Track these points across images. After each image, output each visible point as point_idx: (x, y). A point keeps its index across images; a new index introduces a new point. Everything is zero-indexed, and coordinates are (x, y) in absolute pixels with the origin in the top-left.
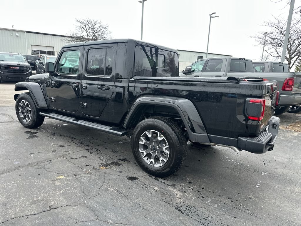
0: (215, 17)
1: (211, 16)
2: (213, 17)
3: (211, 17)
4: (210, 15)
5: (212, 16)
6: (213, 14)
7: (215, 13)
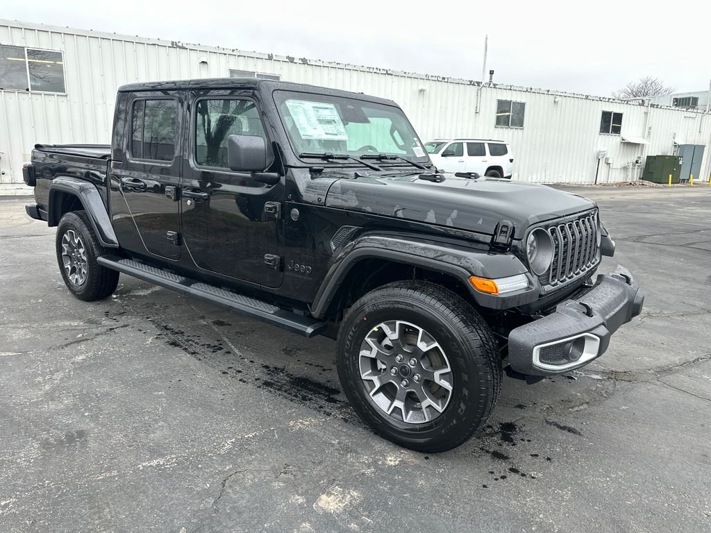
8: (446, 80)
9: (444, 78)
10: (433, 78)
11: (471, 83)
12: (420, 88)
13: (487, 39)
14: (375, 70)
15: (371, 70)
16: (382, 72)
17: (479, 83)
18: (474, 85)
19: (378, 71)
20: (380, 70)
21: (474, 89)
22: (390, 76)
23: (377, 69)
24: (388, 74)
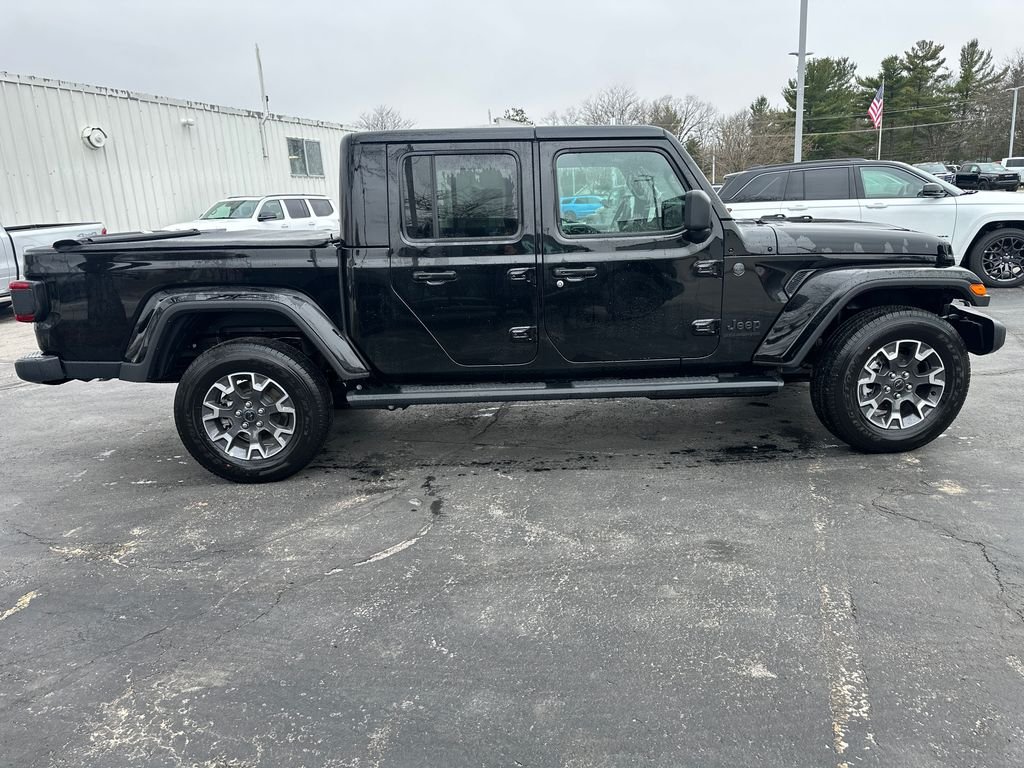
8: (216, 109)
9: (213, 107)
10: (198, 106)
11: (250, 114)
12: (183, 120)
13: (258, 50)
14: (111, 93)
15: (103, 92)
16: (120, 94)
17: (259, 115)
18: (253, 117)
19: (115, 94)
20: (117, 91)
21: (253, 122)
22: (135, 102)
23: (112, 90)
24: (131, 99)
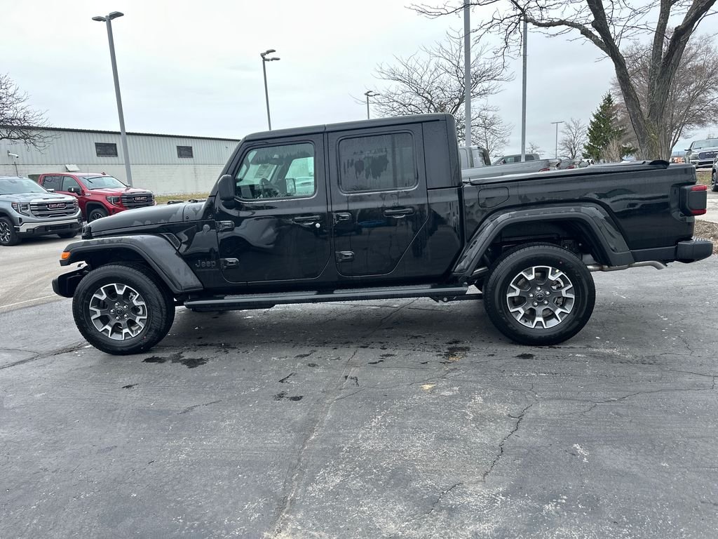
0: (272, 60)
1: (264, 58)
2: (268, 60)
3: (264, 60)
4: (263, 55)
5: (267, 57)
6: (268, 52)
7: (274, 51)
